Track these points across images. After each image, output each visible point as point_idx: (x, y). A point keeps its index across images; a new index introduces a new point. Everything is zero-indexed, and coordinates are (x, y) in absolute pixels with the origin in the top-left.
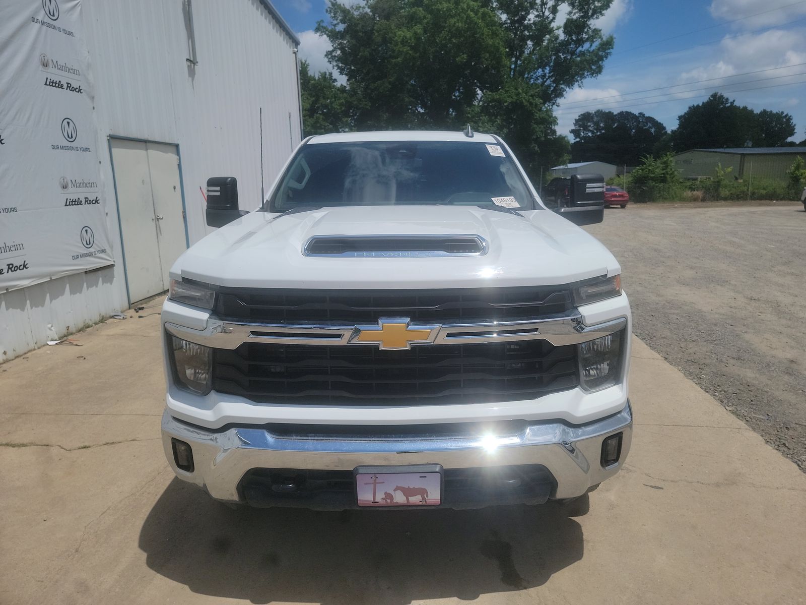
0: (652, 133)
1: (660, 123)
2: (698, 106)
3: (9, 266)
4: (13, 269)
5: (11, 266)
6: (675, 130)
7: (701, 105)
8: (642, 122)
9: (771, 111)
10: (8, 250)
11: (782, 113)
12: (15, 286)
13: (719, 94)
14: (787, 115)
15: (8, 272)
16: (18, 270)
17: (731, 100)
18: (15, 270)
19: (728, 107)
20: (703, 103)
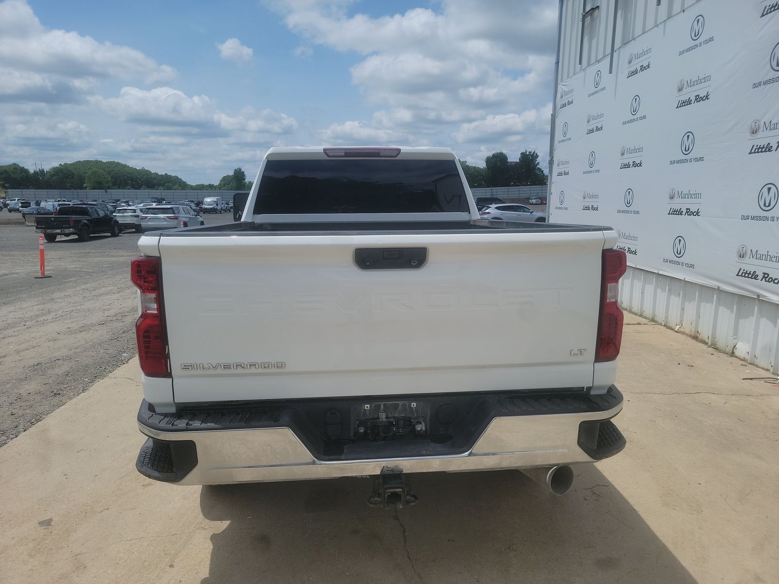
3: (764, 275)
4: (767, 279)
5: (766, 276)
10: (769, 259)
12: (765, 296)
15: (761, 280)
16: (772, 282)
18: (768, 281)
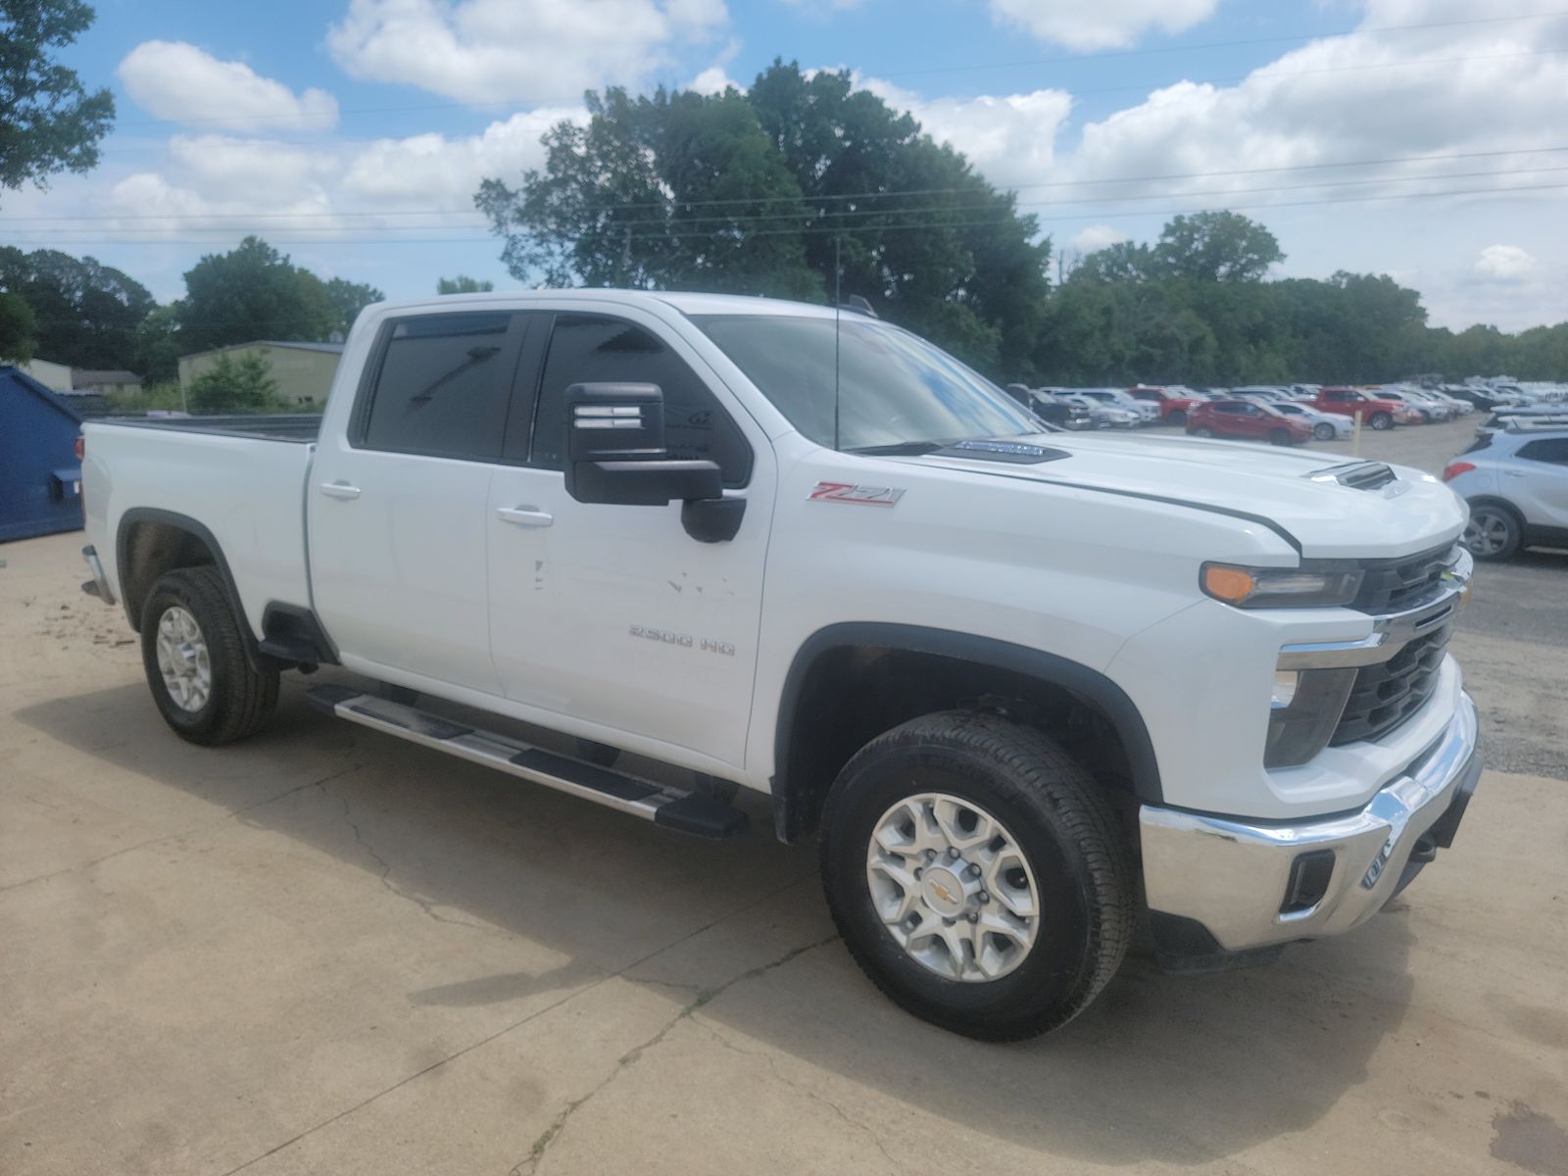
0: (121, 303)
1: (136, 283)
2: (219, 257)
6: (182, 302)
7: (225, 255)
8: (95, 275)
9: (348, 283)
11: (367, 286)
13: (258, 240)
14: (375, 291)
17: (282, 253)
19: (280, 266)
20: (229, 253)
